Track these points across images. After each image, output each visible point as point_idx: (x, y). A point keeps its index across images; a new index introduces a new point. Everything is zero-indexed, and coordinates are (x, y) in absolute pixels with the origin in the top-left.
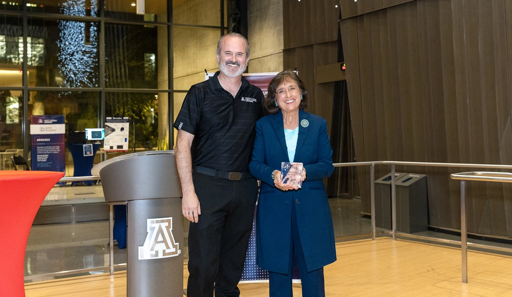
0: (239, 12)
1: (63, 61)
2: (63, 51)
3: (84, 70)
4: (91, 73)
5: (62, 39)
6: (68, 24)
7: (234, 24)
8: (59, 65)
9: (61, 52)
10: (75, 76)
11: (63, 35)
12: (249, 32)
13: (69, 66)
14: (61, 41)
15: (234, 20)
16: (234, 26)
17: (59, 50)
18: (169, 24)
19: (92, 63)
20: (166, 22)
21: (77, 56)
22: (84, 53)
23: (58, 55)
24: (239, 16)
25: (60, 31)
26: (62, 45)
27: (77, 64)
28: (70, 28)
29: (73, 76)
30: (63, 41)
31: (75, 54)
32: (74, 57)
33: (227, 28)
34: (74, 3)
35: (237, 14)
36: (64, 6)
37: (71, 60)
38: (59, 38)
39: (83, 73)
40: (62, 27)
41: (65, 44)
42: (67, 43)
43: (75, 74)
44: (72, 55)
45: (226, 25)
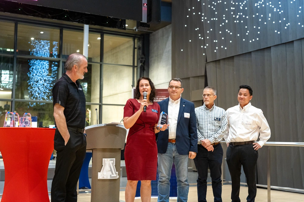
0: (144, 57)
1: (31, 85)
2: (31, 79)
3: (44, 91)
4: (48, 93)
5: (31, 72)
6: (35, 62)
7: (141, 64)
8: (29, 88)
9: (30, 80)
10: (39, 95)
11: (31, 69)
12: (150, 69)
13: (35, 89)
14: (30, 73)
15: (141, 62)
16: (141, 65)
17: (29, 78)
18: (101, 63)
19: (50, 87)
20: (99, 61)
21: (41, 82)
22: (45, 80)
23: (28, 82)
24: (144, 59)
25: (30, 67)
26: (31, 76)
27: (40, 88)
28: (37, 65)
29: (37, 95)
30: (32, 73)
31: (39, 81)
32: (39, 83)
33: (137, 67)
34: (40, 49)
35: (142, 58)
36: (34, 52)
37: (36, 85)
38: (29, 71)
39: (44, 93)
40: (32, 64)
41: (33, 75)
42: (35, 75)
43: (39, 94)
44: (37, 82)
45: (136, 65)
